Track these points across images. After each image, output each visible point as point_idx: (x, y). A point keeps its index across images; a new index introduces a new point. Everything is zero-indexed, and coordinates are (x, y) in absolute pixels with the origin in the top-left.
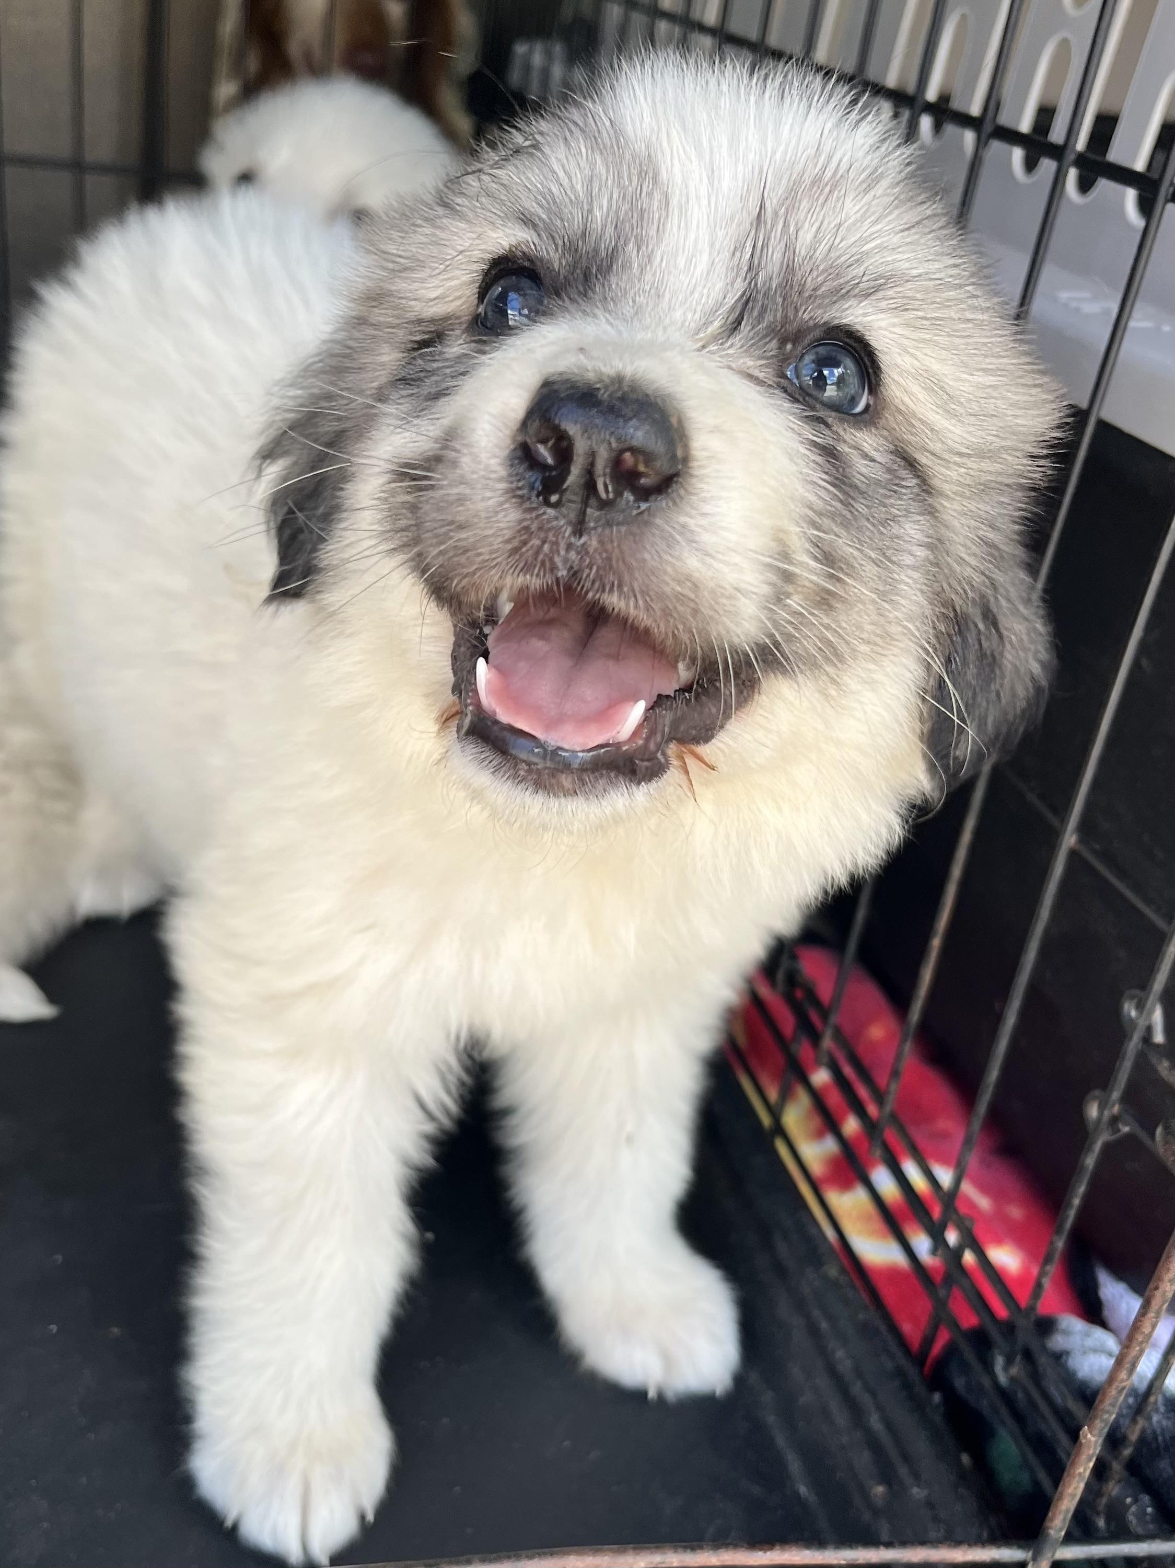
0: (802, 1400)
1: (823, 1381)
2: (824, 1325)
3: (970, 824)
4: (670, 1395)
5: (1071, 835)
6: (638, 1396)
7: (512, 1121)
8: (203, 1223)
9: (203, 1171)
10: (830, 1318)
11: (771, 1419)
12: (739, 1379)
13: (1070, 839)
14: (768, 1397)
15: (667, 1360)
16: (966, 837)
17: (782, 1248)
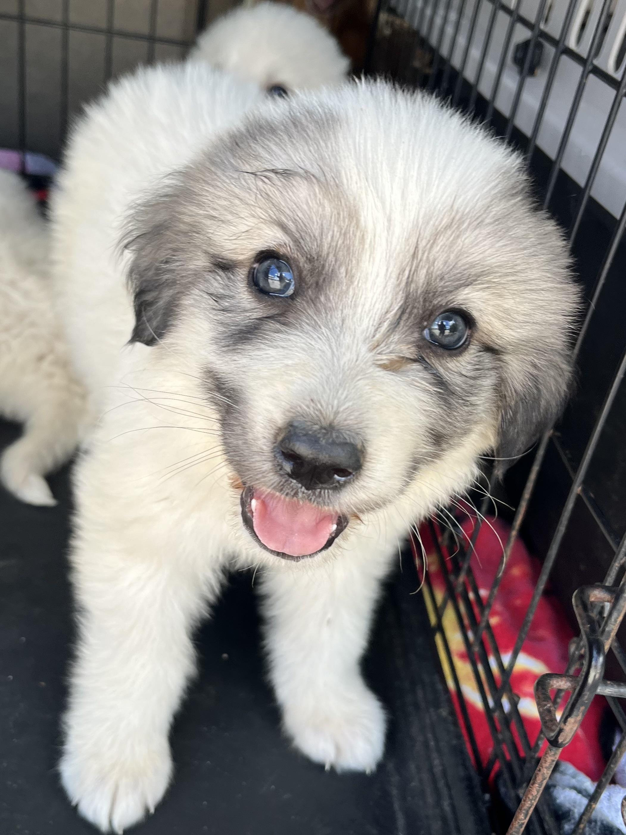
0: (413, 784)
1: (425, 776)
2: (432, 743)
3: (535, 469)
4: (339, 770)
5: (579, 486)
6: (320, 767)
7: (269, 602)
8: (81, 639)
9: (82, 610)
10: (437, 740)
11: (395, 792)
12: (381, 766)
13: (577, 489)
14: (395, 779)
15: (338, 749)
16: (533, 476)
17: (420, 693)
